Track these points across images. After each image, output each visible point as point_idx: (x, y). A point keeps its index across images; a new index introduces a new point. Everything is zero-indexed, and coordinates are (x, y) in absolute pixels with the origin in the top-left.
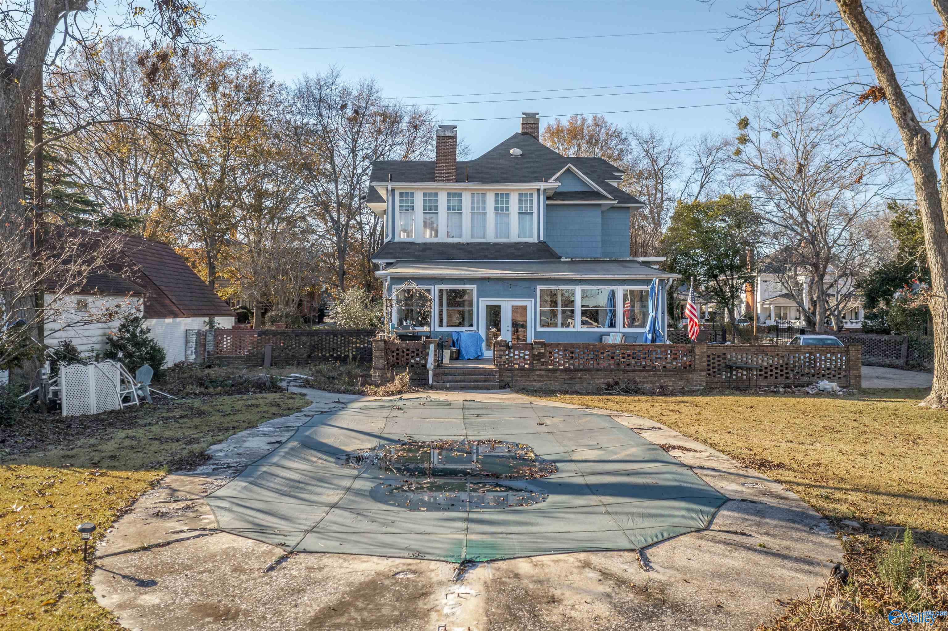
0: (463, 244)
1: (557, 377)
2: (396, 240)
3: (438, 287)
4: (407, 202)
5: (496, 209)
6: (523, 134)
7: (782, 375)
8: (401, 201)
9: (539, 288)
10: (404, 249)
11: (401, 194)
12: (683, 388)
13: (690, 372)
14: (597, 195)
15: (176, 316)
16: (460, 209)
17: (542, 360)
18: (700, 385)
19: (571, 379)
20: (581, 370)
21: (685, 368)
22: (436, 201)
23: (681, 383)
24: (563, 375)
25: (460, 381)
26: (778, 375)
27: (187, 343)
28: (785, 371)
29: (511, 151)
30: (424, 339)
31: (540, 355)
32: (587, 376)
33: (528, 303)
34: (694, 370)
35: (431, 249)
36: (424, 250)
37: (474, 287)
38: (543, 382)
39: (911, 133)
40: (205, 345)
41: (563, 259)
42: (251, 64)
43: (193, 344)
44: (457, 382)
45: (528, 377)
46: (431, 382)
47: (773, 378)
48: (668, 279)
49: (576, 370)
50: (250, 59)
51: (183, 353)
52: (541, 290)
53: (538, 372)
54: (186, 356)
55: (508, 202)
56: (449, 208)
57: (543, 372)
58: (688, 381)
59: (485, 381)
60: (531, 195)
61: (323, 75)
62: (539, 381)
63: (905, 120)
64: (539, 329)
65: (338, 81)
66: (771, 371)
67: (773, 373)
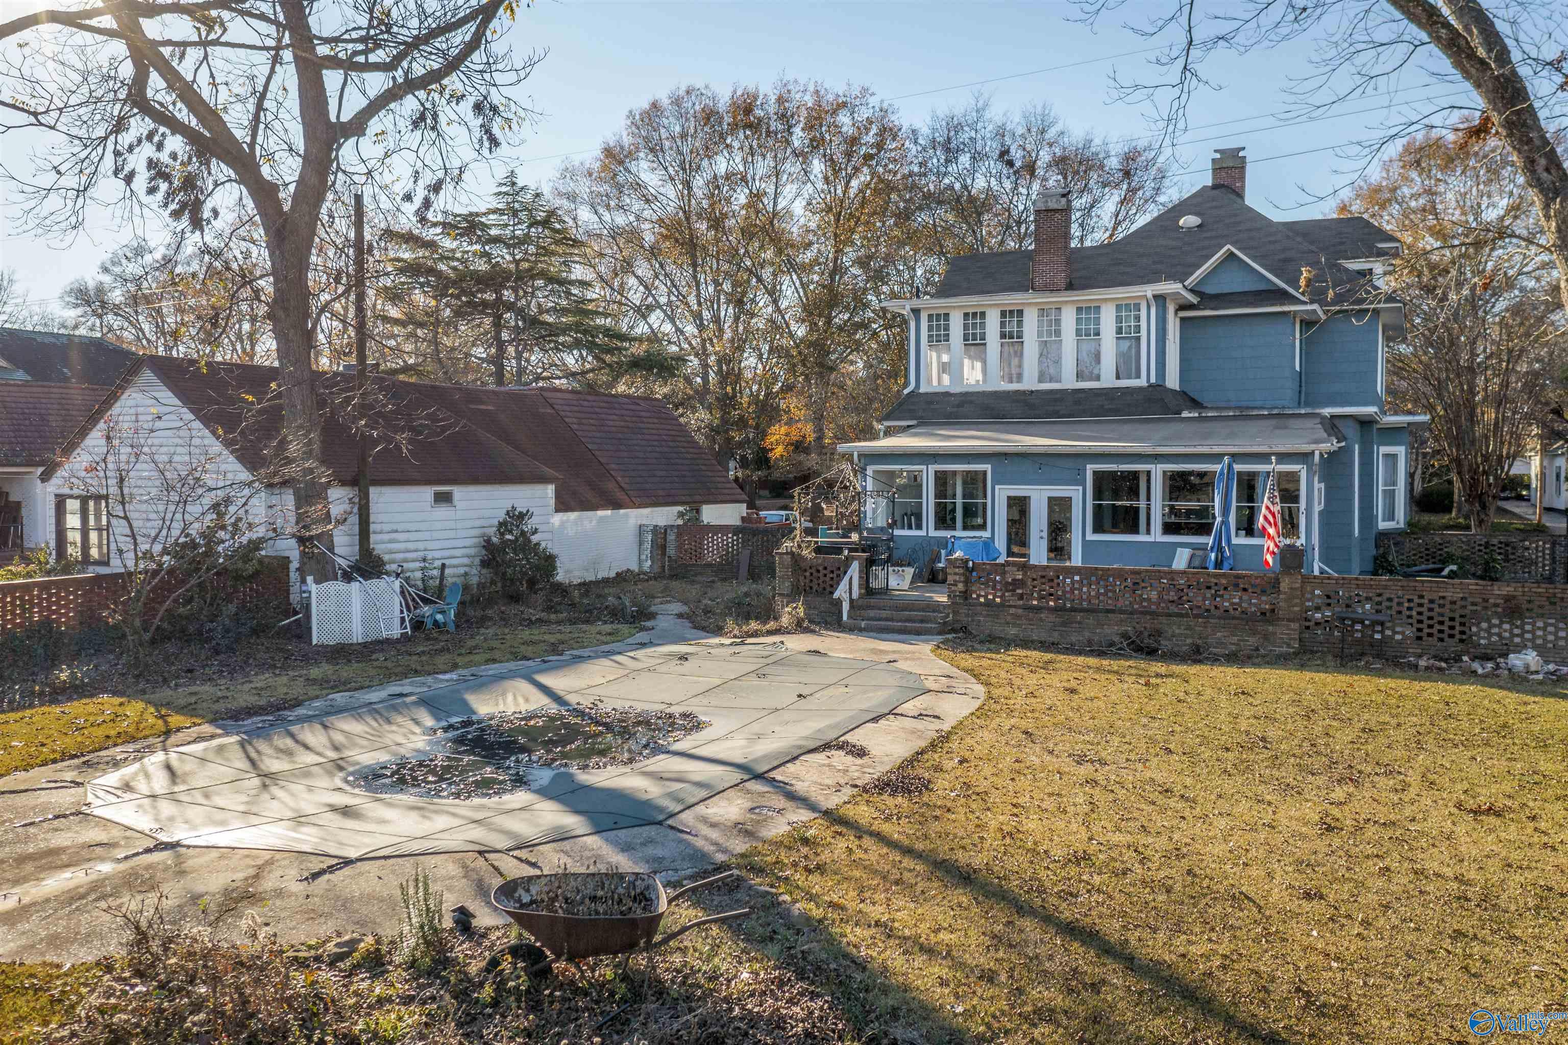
0: (1024, 392)
1: (1041, 620)
2: (922, 390)
3: (933, 468)
4: (938, 329)
5: (1078, 332)
6: (1215, 187)
7: (1451, 636)
8: (930, 328)
9: (1090, 468)
10: (931, 403)
11: (930, 317)
12: (1257, 649)
13: (1270, 622)
14: (1282, 296)
15: (616, 505)
16: (1020, 336)
17: (1019, 591)
18: (1289, 645)
19: (1064, 624)
20: (1082, 610)
21: (1263, 614)
22: (983, 326)
23: (1252, 641)
24: (1052, 618)
25: (887, 619)
26: (1445, 636)
27: (641, 544)
28: (1458, 628)
29: (1181, 222)
30: (846, 552)
31: (1016, 583)
32: (1091, 620)
33: (1074, 492)
34: (1279, 619)
35: (971, 402)
36: (960, 405)
37: (988, 467)
38: (1020, 626)
39: (1546, 196)
40: (663, 548)
41: (1185, 414)
42: (873, 101)
43: (648, 545)
44: (880, 619)
45: (997, 617)
46: (845, 617)
47: (1433, 641)
48: (1313, 453)
49: (1073, 610)
50: (873, 94)
51: (636, 559)
52: (1095, 473)
53: (1012, 611)
54: (640, 562)
55: (1097, 321)
56: (1003, 336)
57: (1020, 611)
58: (1266, 637)
59: (922, 621)
60: (1137, 307)
61: (958, 111)
62: (1014, 625)
63: (1533, 172)
64: (1090, 537)
65: (987, 115)
66: (1430, 626)
67: (1434, 631)
